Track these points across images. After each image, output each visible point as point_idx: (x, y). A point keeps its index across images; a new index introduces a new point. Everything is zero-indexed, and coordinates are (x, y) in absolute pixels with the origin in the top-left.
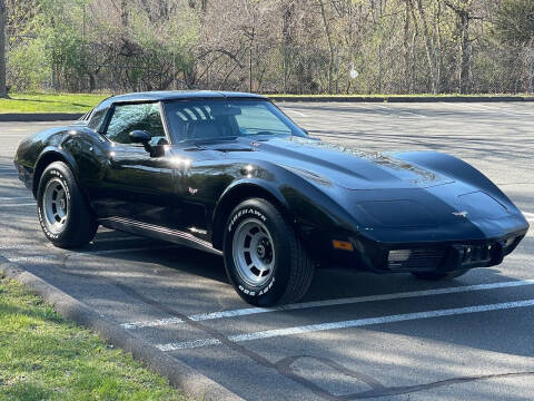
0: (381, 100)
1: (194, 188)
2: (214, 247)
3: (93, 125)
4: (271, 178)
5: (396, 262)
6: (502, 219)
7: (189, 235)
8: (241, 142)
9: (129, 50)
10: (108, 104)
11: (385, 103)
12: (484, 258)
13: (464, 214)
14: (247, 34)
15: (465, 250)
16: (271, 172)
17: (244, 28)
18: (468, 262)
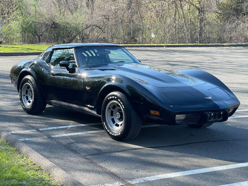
0: (163, 46)
1: (88, 87)
2: (97, 113)
3: (43, 59)
4: (122, 82)
5: (179, 120)
6: (228, 100)
7: (87, 108)
8: (110, 66)
9: (55, 26)
10: (51, 49)
11: (164, 48)
12: (219, 118)
13: (210, 98)
14: (106, 18)
15: (211, 114)
16: (122, 79)
17: (104, 16)
18: (212, 120)
